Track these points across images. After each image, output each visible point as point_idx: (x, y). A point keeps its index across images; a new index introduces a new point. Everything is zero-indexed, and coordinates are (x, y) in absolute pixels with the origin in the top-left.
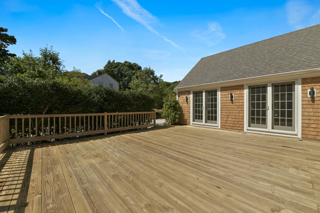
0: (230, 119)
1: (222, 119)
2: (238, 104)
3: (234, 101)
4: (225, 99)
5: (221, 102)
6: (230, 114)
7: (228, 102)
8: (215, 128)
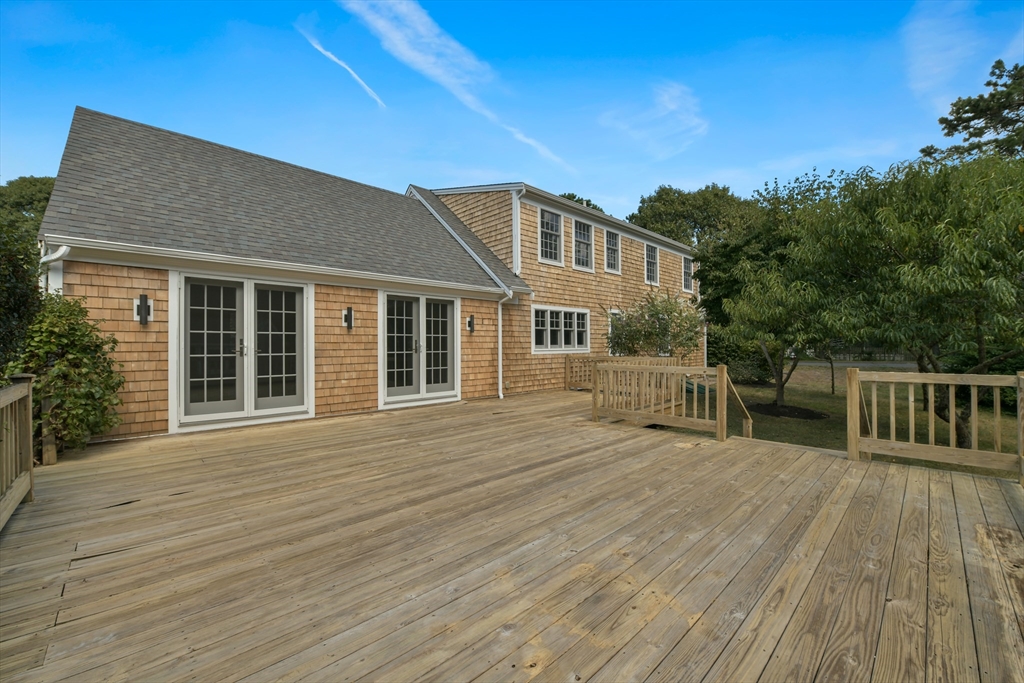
0: (343, 382)
1: (320, 385)
2: (364, 339)
3: (354, 329)
4: (328, 322)
5: (316, 330)
6: (344, 368)
7: (337, 331)
8: (294, 421)
